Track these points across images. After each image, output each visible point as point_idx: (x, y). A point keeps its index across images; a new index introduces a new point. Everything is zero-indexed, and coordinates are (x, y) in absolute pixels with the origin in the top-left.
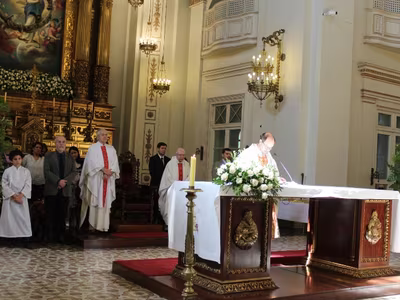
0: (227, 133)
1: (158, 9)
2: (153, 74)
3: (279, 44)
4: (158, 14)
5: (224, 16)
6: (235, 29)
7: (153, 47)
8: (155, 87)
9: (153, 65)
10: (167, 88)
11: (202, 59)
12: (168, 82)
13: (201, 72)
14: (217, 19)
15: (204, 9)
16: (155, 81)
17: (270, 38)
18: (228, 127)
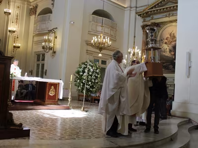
0: (41, 65)
1: (17, 17)
2: (14, 42)
3: (55, 33)
4: (17, 19)
5: (40, 21)
6: (44, 26)
7: (14, 32)
8: (14, 47)
9: (15, 39)
10: (19, 47)
11: (33, 37)
12: (20, 45)
13: (33, 41)
14: (38, 22)
15: (35, 18)
16: (14, 44)
17: (51, 30)
18: (41, 62)
